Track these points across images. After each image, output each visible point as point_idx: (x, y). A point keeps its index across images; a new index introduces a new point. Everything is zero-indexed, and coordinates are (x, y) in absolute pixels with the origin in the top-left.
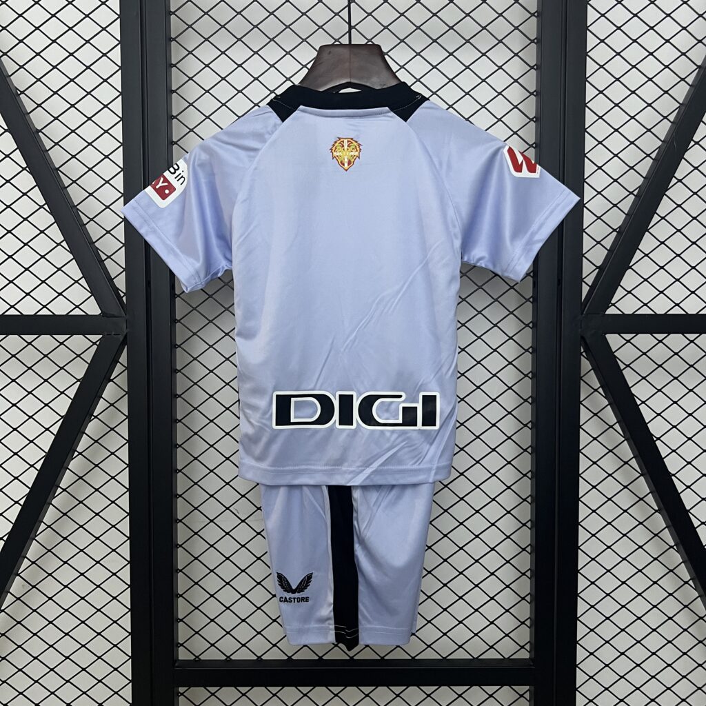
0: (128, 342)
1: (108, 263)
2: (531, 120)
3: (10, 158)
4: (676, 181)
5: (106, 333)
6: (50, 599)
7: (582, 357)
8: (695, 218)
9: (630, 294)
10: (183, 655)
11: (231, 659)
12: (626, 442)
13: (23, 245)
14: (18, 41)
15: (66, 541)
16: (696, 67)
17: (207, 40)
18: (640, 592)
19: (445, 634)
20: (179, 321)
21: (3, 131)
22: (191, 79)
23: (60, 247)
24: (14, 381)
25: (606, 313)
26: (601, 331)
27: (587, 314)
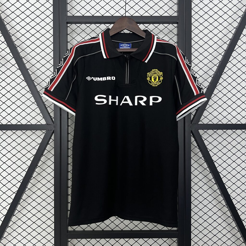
0: (54, 133)
1: (48, 109)
3: (19, 77)
4: (219, 84)
5: (48, 130)
6: (29, 211)
7: (191, 136)
9: (206, 118)
10: (70, 229)
11: (85, 230)
12: (205, 162)
14: (22, 43)
15: (34, 193)
16: (224, 50)
18: (210, 209)
21: (17, 69)
23: (34, 104)
24: (19, 144)
25: (199, 123)
26: (197, 129)
27: (193, 124)
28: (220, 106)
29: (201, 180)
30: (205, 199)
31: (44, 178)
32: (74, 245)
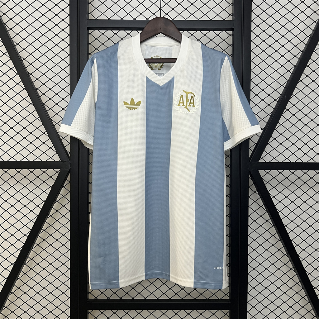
1: (63, 141)
3: (26, 99)
4: (286, 110)
5: (62, 169)
6: (38, 274)
7: (249, 178)
8: (294, 125)
9: (268, 154)
10: (90, 297)
11: (109, 299)
12: (267, 212)
14: (29, 54)
15: (44, 250)
16: (294, 66)
18: (273, 273)
20: (91, 163)
21: (23, 89)
23: (44, 134)
25: (259, 162)
26: (257, 169)
27: (251, 162)
28: (287, 139)
29: (261, 235)
30: (266, 259)
31: (57, 230)
32: (96, 318)
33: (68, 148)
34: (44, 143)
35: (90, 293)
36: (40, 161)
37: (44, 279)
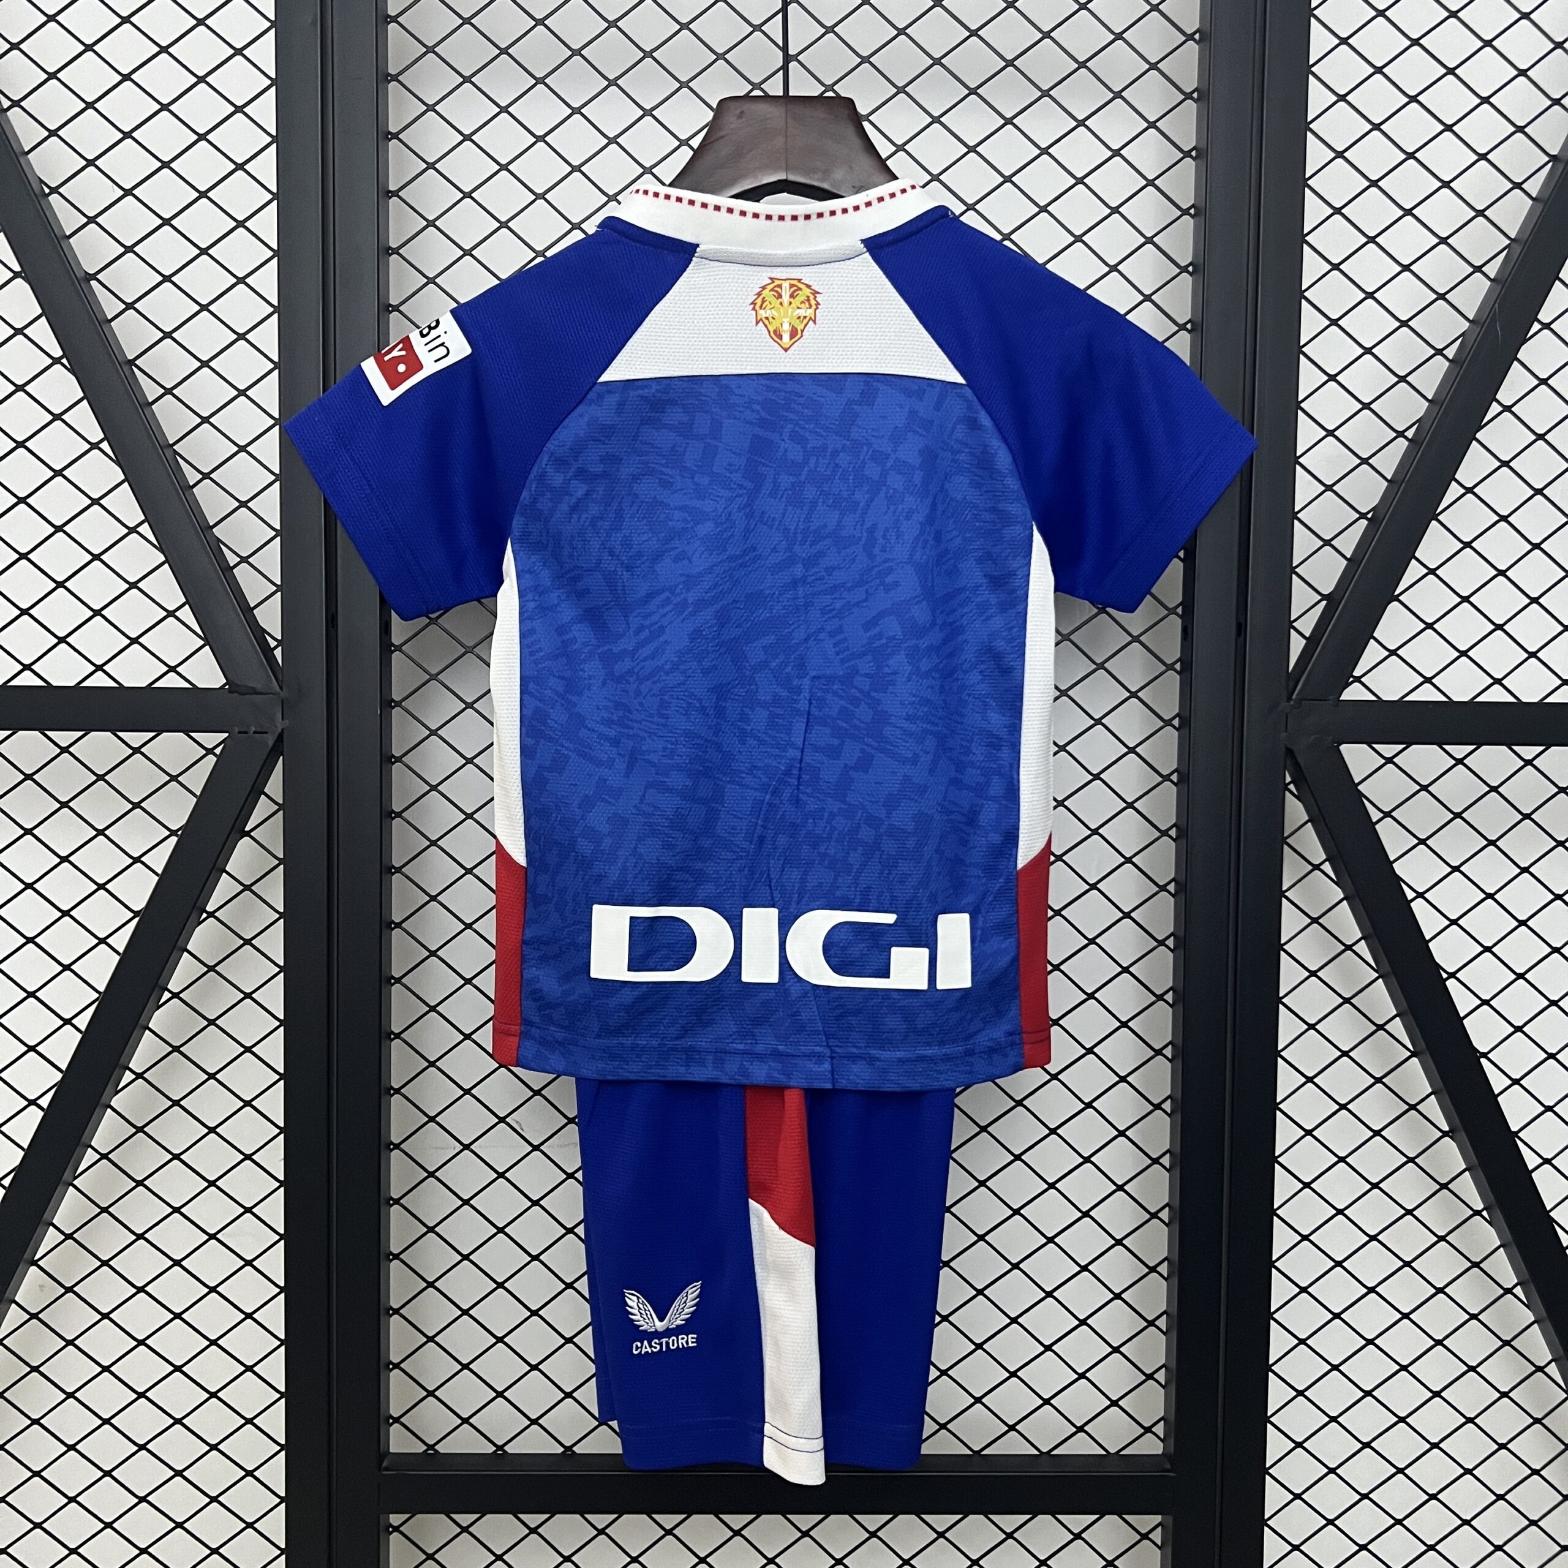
0: (285, 753)
1: (242, 574)
2: (1184, 269)
3: (26, 336)
4: (1500, 409)
5: (237, 730)
6: (105, 1316)
7: (1287, 792)
8: (1539, 492)
9: (1394, 657)
10: (399, 1442)
11: (505, 1452)
12: (1380, 980)
13: (53, 530)
14: (45, 76)
15: (141, 1188)
16: (1547, 159)
17: (467, 80)
18: (1406, 1311)
19: (978, 1400)
20: (398, 704)
21: (11, 275)
22: (431, 166)
23: (134, 535)
24: (28, 832)
25: (1341, 699)
26: (1330, 738)
27: (1300, 700)
28: (1502, 573)
29: (1343, 1107)
30: (1373, 1238)
31: (212, 1076)
32: (430, 1557)
33: (270, 618)
34: (133, 585)
35: (397, 1420)
36: (116, 685)
37: (141, 1342)
